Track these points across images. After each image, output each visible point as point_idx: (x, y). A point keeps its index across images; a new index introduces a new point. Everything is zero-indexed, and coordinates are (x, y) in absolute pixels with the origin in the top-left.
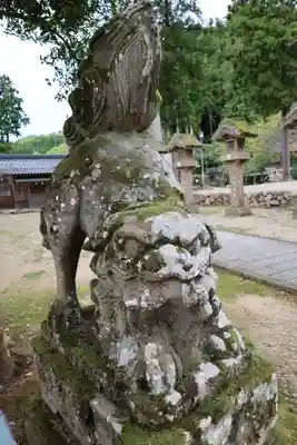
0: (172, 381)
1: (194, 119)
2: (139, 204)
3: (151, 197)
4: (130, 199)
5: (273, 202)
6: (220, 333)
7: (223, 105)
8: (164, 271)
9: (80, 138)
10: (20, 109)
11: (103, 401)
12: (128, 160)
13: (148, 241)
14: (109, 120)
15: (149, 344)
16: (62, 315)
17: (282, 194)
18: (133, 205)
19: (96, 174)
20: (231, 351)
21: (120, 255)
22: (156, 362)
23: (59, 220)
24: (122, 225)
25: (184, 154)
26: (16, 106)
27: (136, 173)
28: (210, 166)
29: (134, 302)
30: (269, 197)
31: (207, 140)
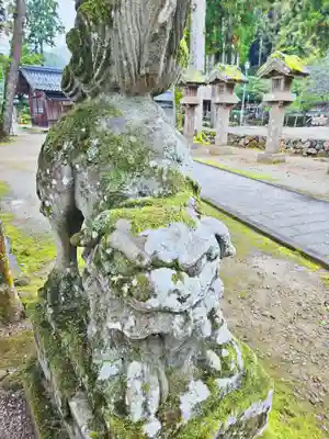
0: (153, 408)
1: (242, 47)
2: (140, 199)
3: (155, 193)
4: (131, 191)
5: (309, 151)
6: (218, 349)
7: (277, 31)
8: (153, 303)
9: (79, 94)
10: (54, 14)
11: (83, 402)
12: (133, 139)
13: (138, 263)
14: (113, 79)
15: (135, 363)
16: (58, 288)
17: (322, 142)
18: (131, 200)
19: (92, 152)
20: (226, 371)
21: (107, 266)
22: (138, 385)
23: (51, 196)
24: (113, 229)
25: (225, 89)
26: (51, 11)
27: (141, 157)
28: (252, 102)
29: (118, 326)
30: (308, 144)
31: (252, 72)
